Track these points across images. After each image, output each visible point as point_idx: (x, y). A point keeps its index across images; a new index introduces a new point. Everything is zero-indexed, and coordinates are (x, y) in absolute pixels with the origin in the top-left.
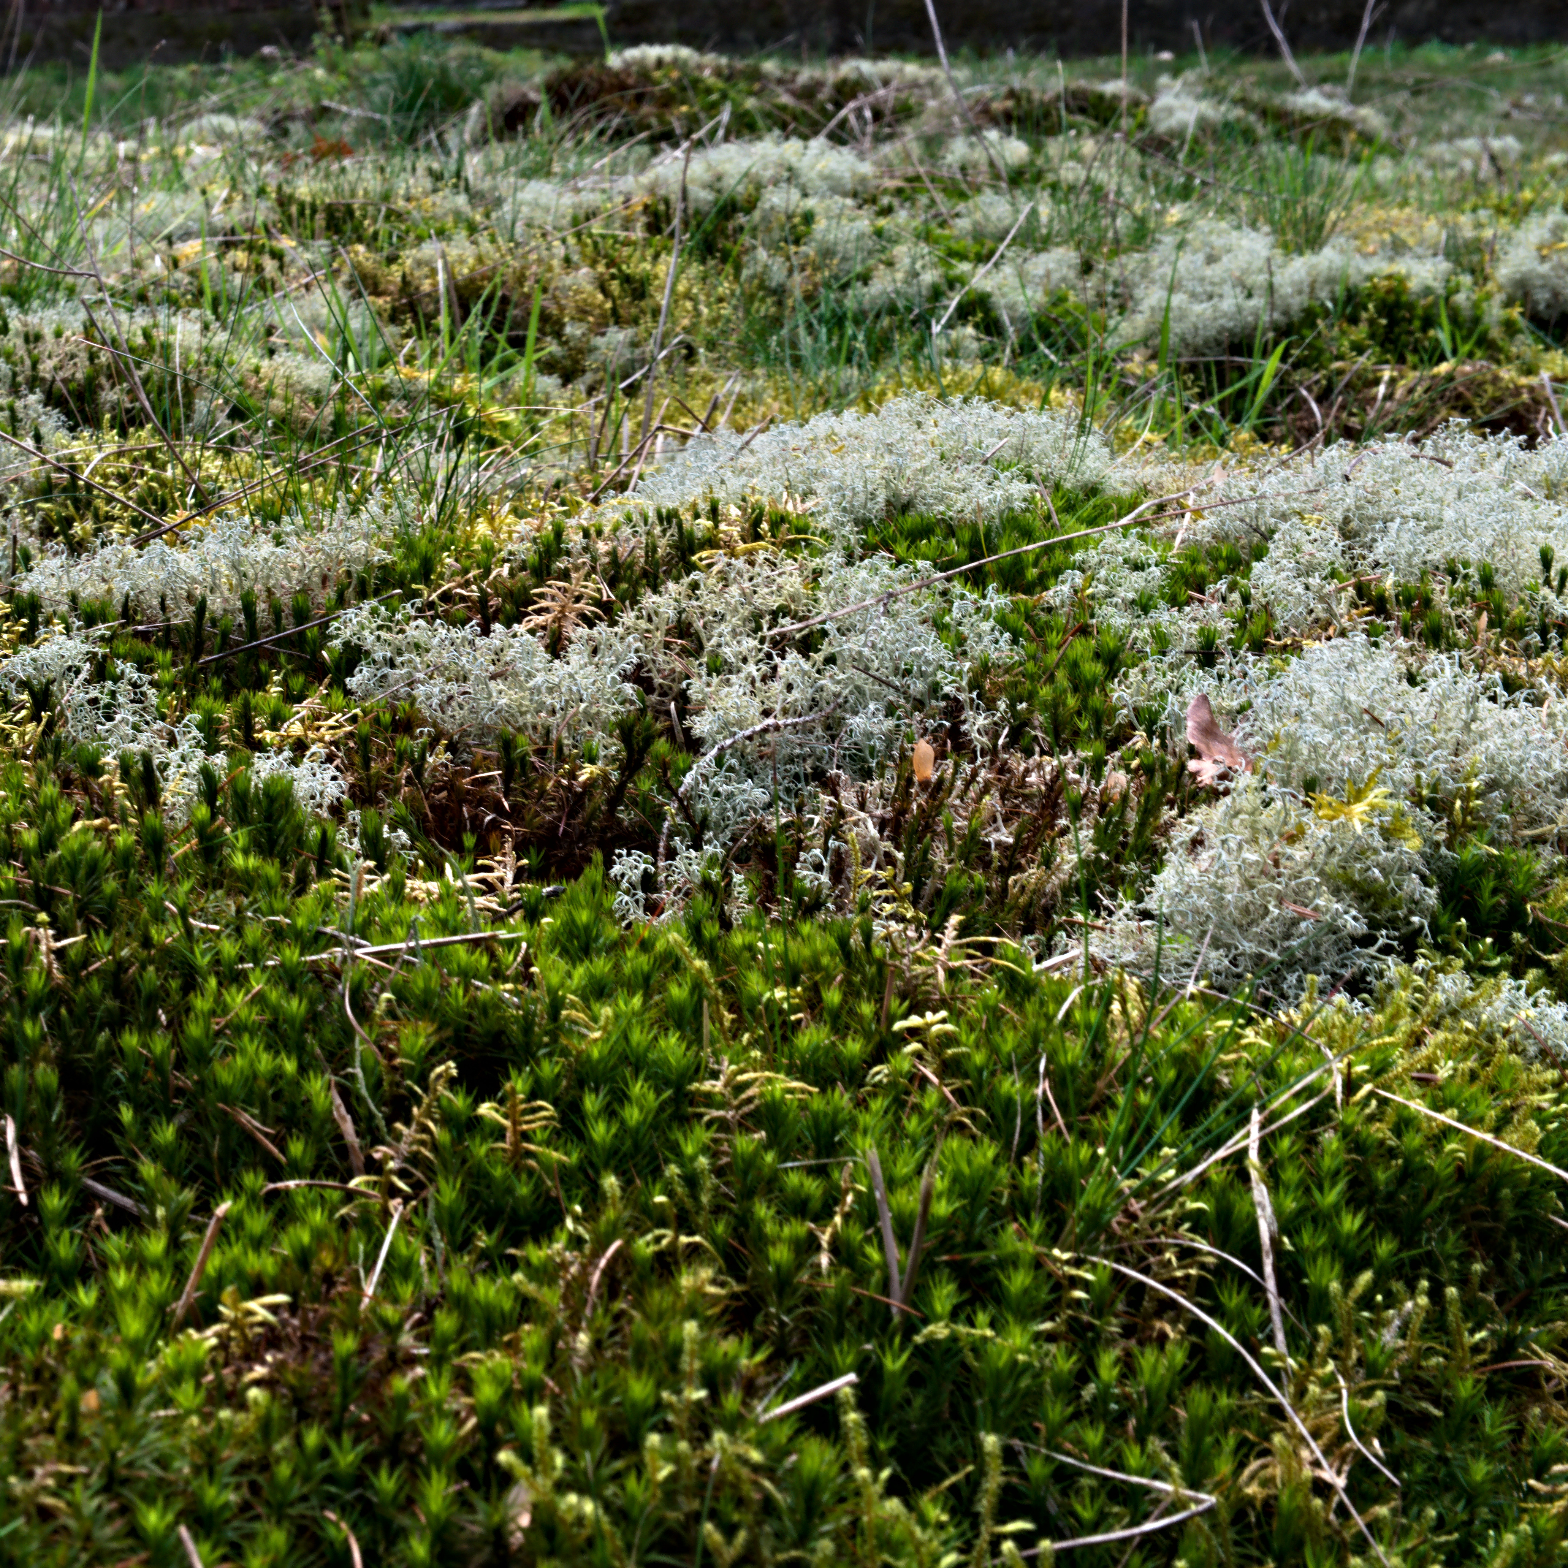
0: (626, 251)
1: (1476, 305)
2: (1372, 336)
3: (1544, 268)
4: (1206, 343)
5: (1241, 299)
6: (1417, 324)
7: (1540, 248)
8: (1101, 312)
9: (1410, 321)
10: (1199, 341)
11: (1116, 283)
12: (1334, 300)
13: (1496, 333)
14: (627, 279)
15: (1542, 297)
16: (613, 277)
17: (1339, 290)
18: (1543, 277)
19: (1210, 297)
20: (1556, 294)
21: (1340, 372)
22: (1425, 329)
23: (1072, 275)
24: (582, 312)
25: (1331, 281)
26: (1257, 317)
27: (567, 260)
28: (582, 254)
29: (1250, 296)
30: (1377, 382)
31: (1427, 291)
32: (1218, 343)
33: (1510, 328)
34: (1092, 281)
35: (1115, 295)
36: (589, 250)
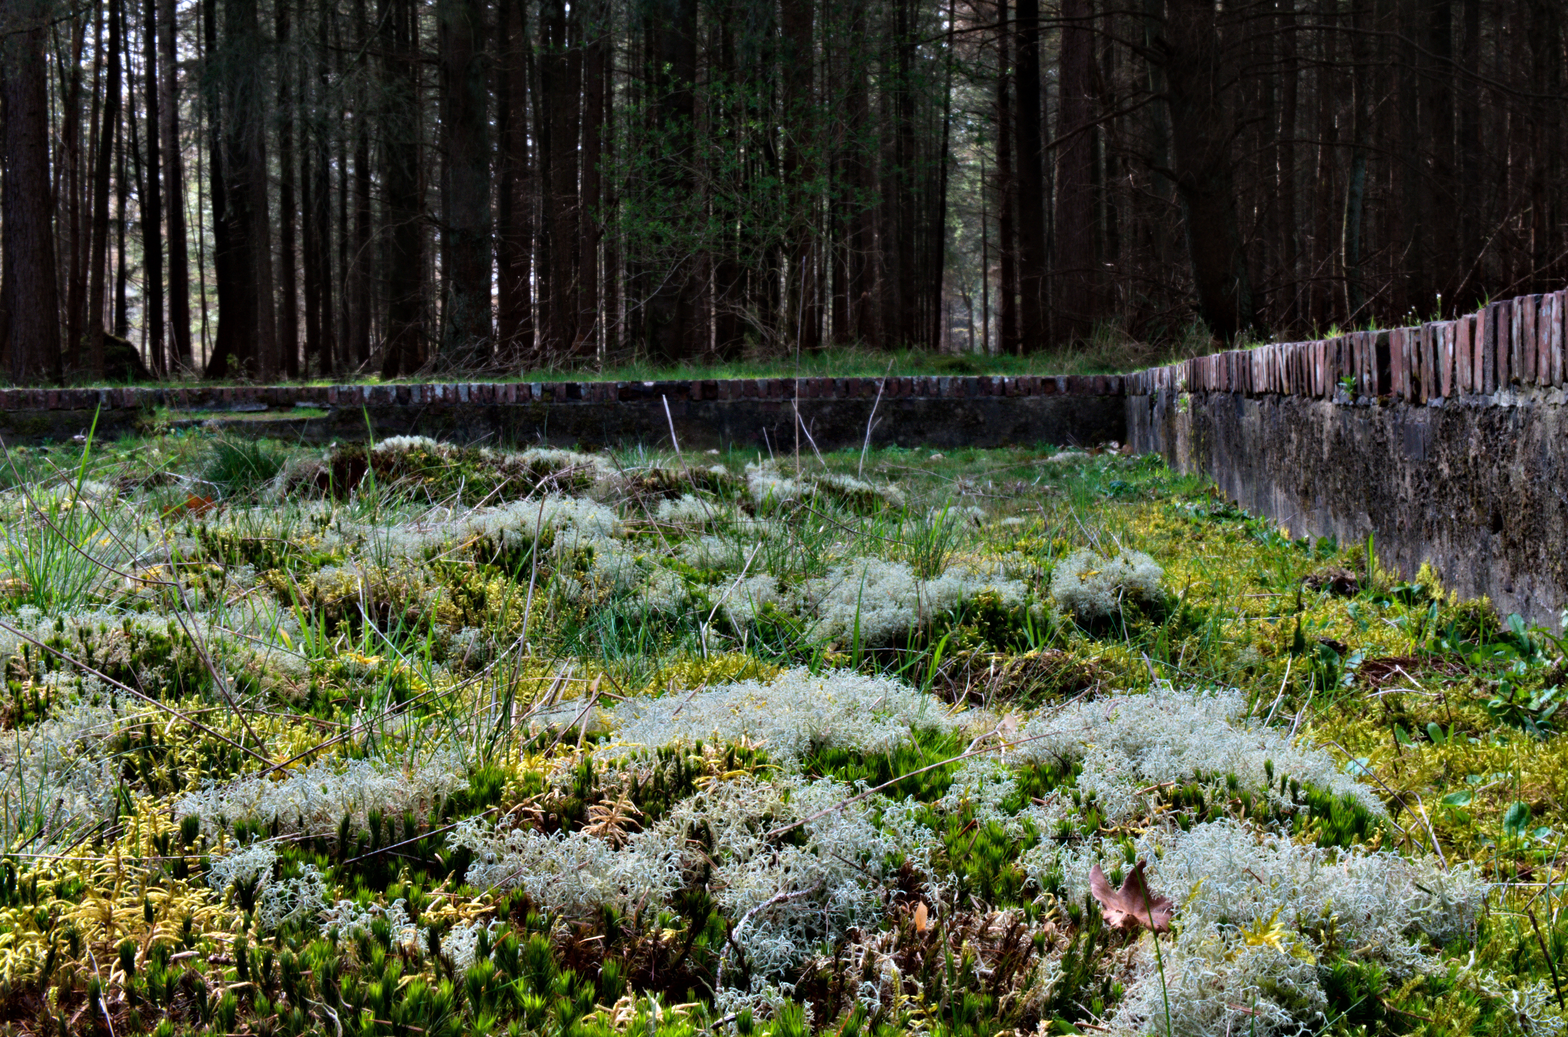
0: (466, 575)
1: (1044, 613)
2: (981, 633)
3: (1084, 588)
4: (874, 637)
5: (894, 610)
6: (1010, 624)
7: (1080, 575)
8: (798, 619)
9: (1005, 623)
10: (869, 637)
11: (805, 599)
12: (954, 610)
13: (1059, 630)
14: (470, 594)
15: (1085, 606)
16: (461, 593)
17: (956, 603)
18: (1082, 593)
19: (874, 608)
20: (1093, 605)
21: (965, 657)
22: (1014, 629)
23: (773, 593)
24: (442, 617)
25: (950, 597)
26: (908, 621)
27: (427, 580)
28: (436, 576)
29: (901, 607)
30: (988, 664)
31: (1014, 604)
32: (882, 638)
33: (1068, 629)
34: (788, 596)
35: (805, 607)
36: (441, 573)
